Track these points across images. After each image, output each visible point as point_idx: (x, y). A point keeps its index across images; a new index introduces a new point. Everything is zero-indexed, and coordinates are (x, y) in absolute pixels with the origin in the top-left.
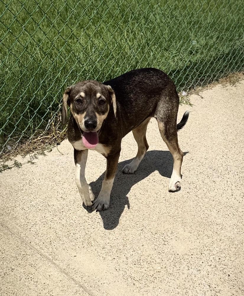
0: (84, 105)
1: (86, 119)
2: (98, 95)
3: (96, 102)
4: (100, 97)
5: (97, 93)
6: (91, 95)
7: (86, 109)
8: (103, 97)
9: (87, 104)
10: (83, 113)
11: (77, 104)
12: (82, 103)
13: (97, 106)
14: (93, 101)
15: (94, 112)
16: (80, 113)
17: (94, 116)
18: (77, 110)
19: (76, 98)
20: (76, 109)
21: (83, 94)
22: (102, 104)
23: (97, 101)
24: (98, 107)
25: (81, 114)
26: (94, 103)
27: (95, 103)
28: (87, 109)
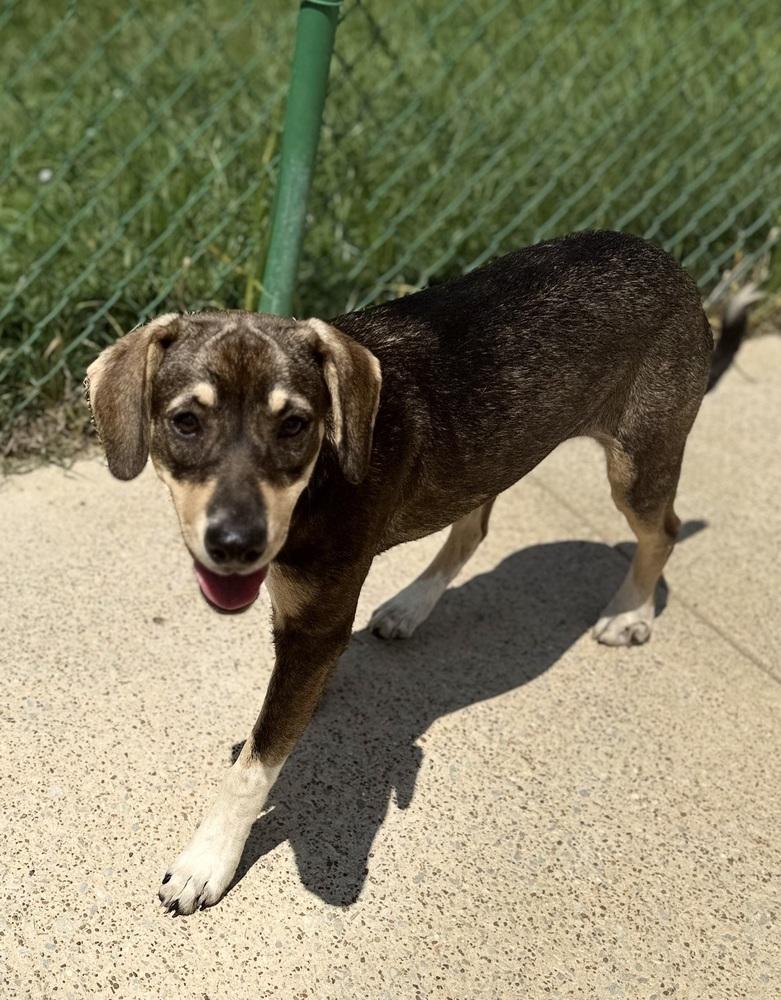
0: (210, 442)
1: (216, 520)
2: (278, 398)
3: (267, 428)
4: (288, 405)
5: (272, 389)
6: (242, 397)
7: (216, 462)
8: (301, 403)
9: (222, 441)
10: (203, 480)
11: (178, 437)
12: (198, 430)
13: (268, 449)
14: (253, 426)
15: (254, 484)
16: (186, 478)
17: (253, 506)
18: (174, 460)
19: (176, 409)
20: (170, 454)
21: (206, 392)
22: (292, 436)
23: (269, 428)
24: (274, 451)
25: (193, 482)
26: (257, 436)
27: (261, 436)
28: (223, 466)
